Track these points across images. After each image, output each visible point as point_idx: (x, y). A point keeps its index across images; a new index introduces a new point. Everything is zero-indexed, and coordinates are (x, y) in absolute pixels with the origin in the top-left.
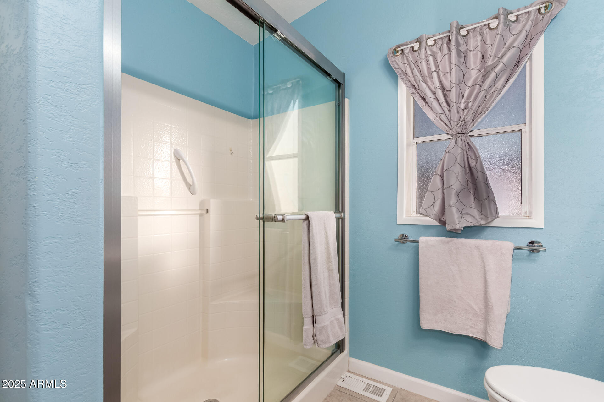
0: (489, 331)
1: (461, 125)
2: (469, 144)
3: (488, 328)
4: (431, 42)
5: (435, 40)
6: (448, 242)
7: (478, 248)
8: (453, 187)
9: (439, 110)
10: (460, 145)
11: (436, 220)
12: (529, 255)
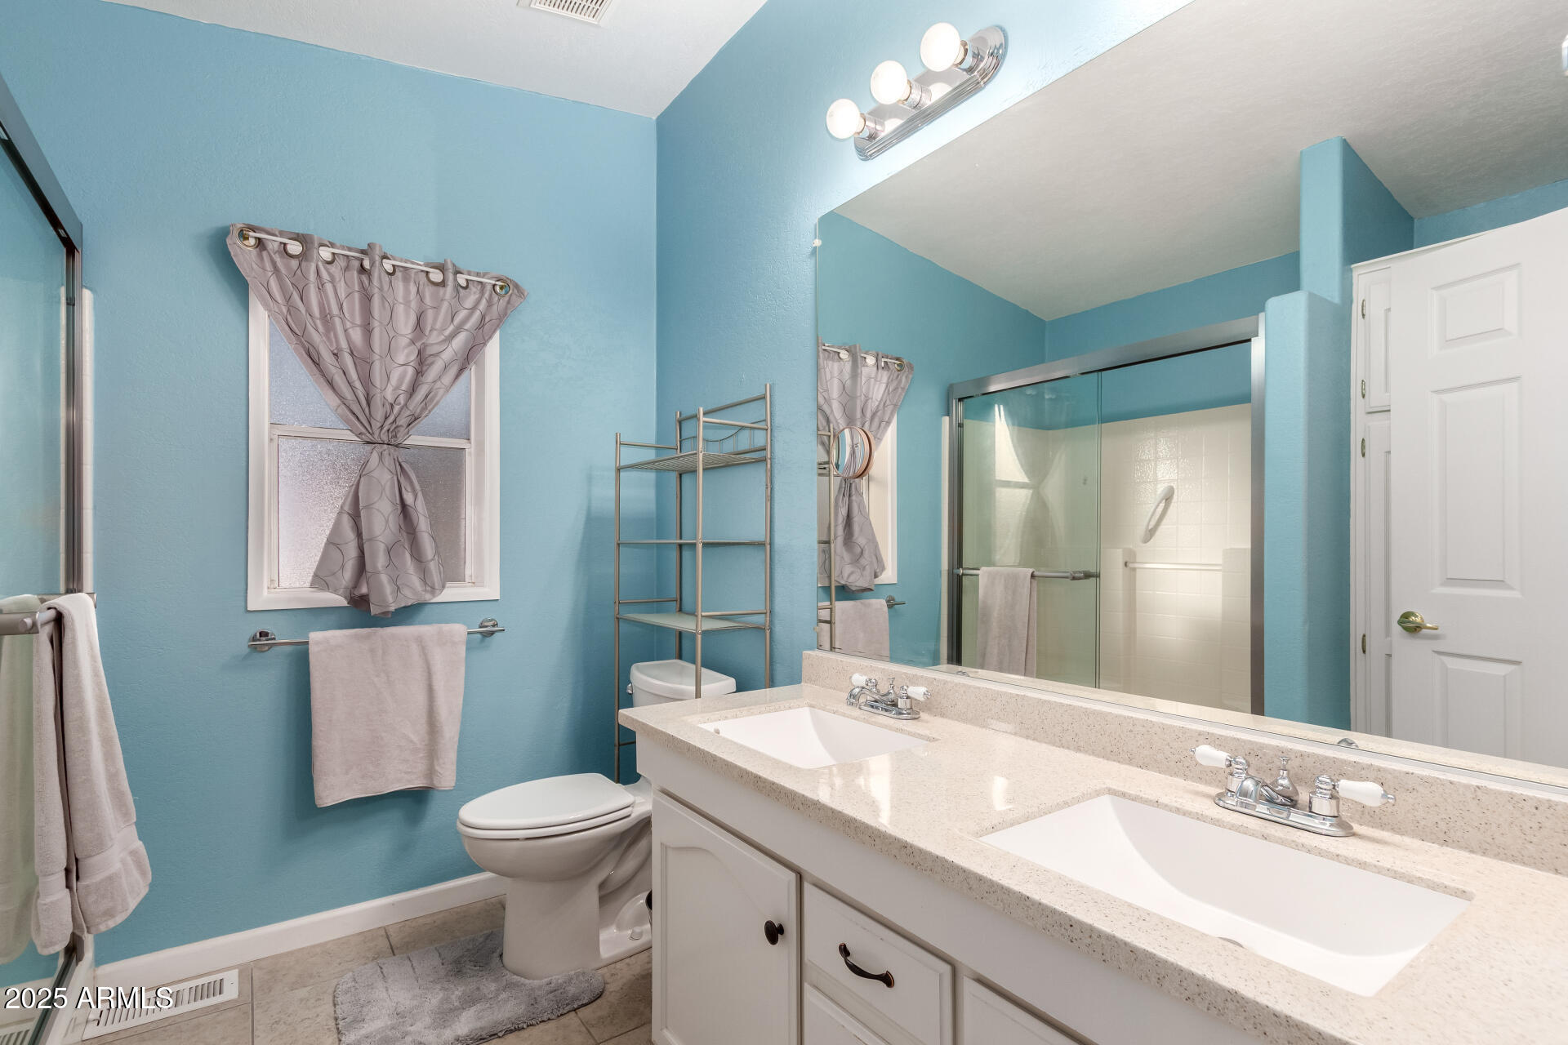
0: (437, 768)
1: (388, 431)
2: (400, 465)
3: (436, 763)
4: (325, 253)
5: (334, 254)
6: (368, 637)
7: (420, 640)
8: (380, 538)
9: (348, 395)
10: (387, 464)
11: (346, 598)
12: (482, 641)
